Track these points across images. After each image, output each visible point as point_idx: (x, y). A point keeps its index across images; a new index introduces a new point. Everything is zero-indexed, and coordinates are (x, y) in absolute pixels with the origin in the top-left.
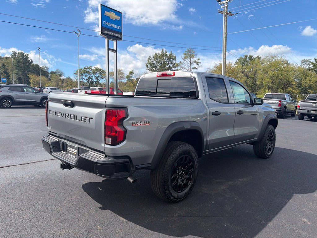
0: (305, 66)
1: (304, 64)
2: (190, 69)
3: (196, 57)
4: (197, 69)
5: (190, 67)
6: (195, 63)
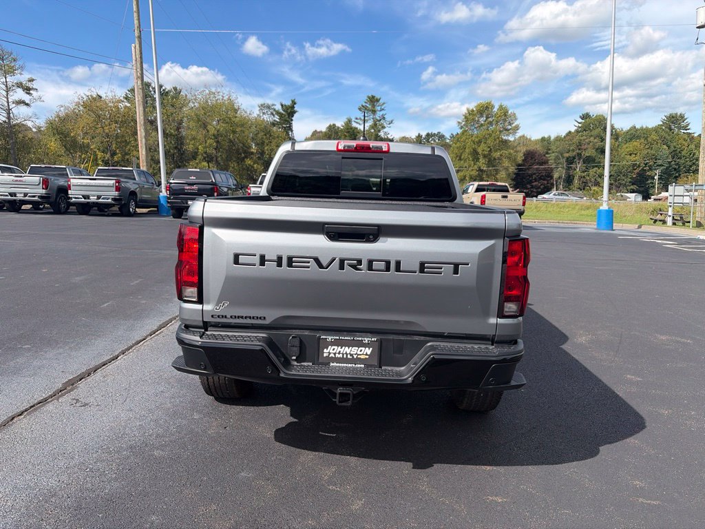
0: (266, 117)
1: (264, 113)
2: (8, 102)
3: (21, 74)
4: (27, 105)
5: (8, 99)
6: (20, 91)
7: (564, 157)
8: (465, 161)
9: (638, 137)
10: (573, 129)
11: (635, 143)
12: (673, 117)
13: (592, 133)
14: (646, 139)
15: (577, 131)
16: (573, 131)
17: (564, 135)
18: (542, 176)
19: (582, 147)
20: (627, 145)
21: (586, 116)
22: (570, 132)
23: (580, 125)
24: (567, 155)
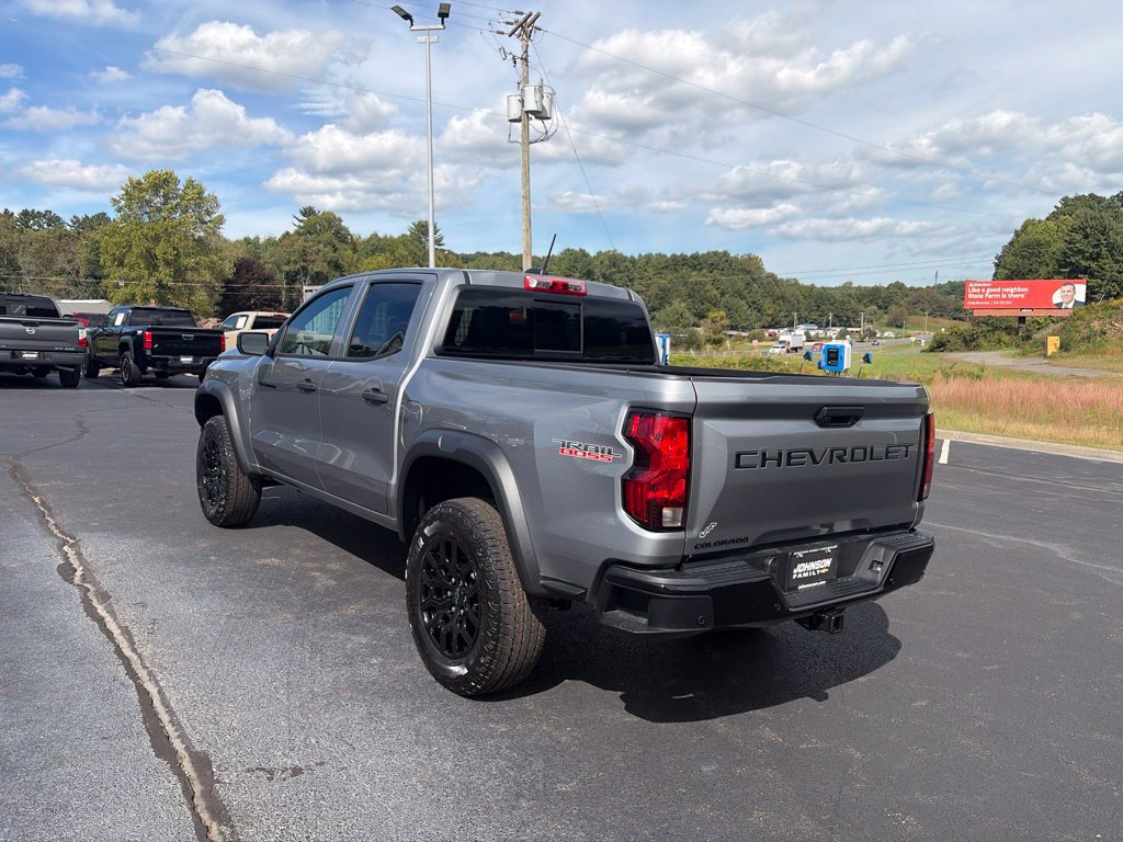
7: (281, 271)
8: (132, 267)
9: (383, 250)
10: (292, 230)
11: (380, 259)
12: (423, 226)
13: (321, 238)
14: (392, 253)
15: (297, 233)
16: (292, 232)
17: (278, 236)
18: (266, 300)
19: (308, 258)
20: (369, 260)
21: (308, 212)
22: (288, 233)
23: (302, 224)
24: (286, 268)
